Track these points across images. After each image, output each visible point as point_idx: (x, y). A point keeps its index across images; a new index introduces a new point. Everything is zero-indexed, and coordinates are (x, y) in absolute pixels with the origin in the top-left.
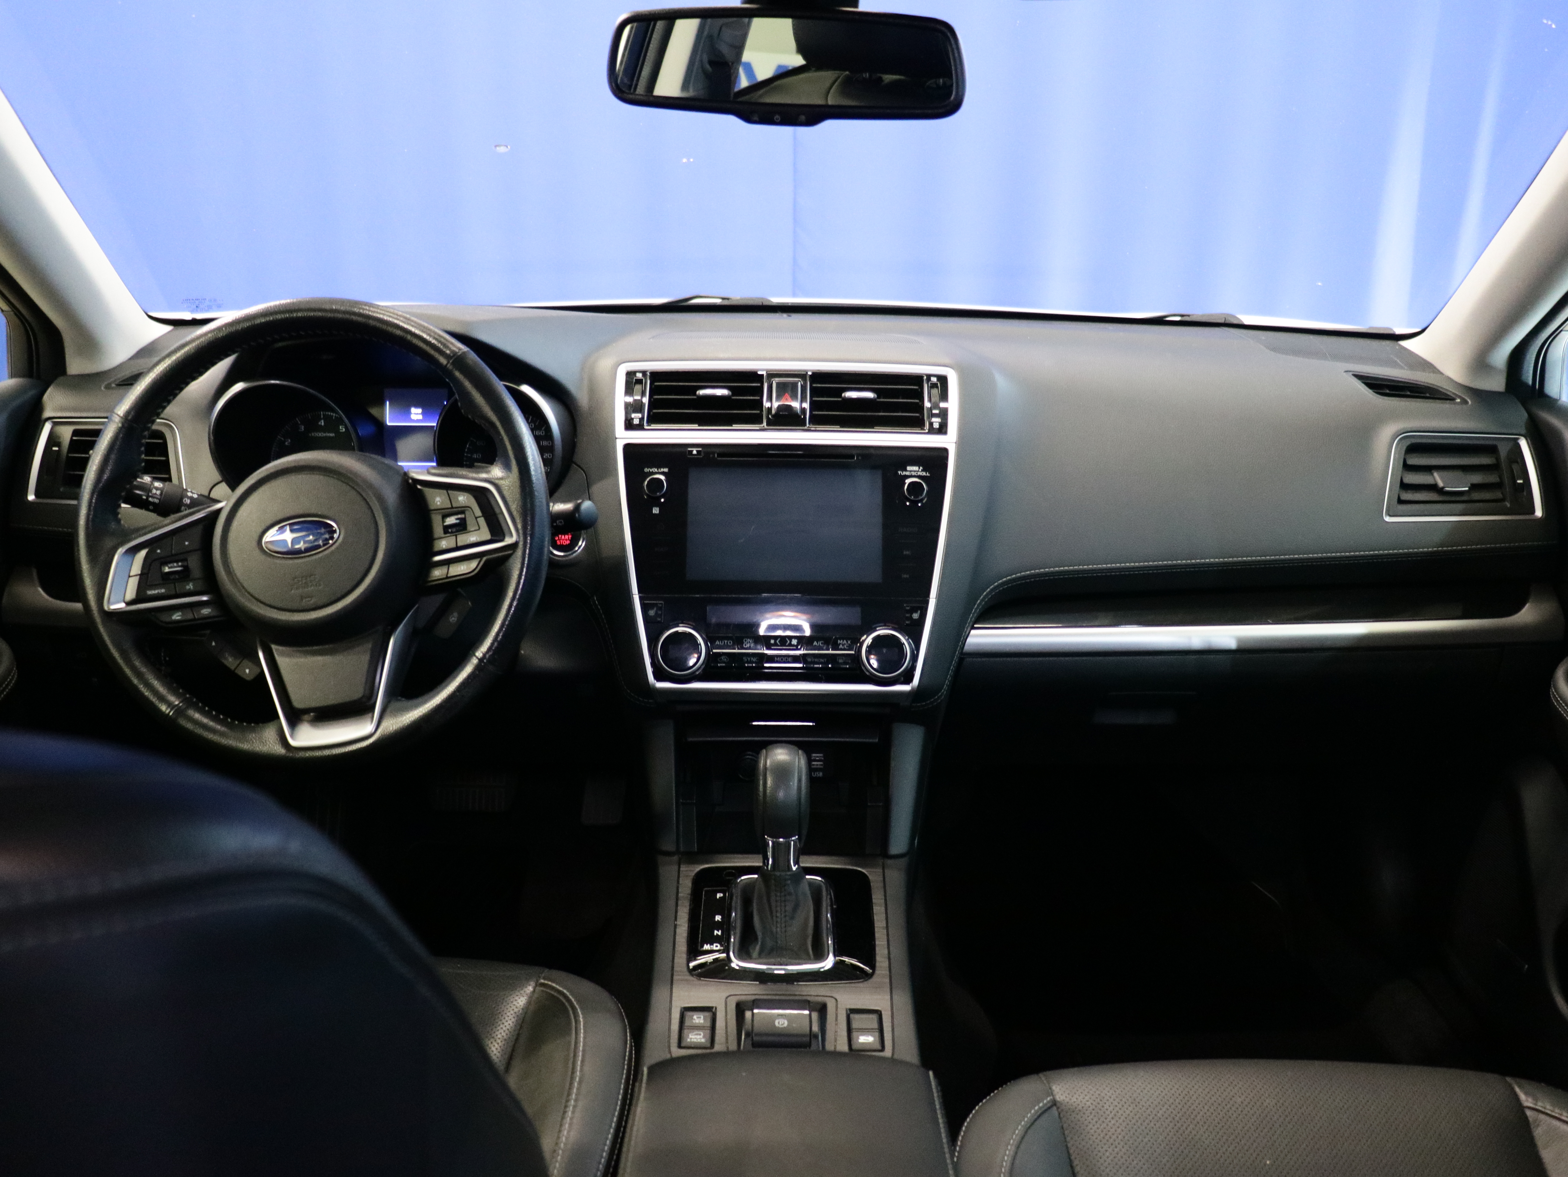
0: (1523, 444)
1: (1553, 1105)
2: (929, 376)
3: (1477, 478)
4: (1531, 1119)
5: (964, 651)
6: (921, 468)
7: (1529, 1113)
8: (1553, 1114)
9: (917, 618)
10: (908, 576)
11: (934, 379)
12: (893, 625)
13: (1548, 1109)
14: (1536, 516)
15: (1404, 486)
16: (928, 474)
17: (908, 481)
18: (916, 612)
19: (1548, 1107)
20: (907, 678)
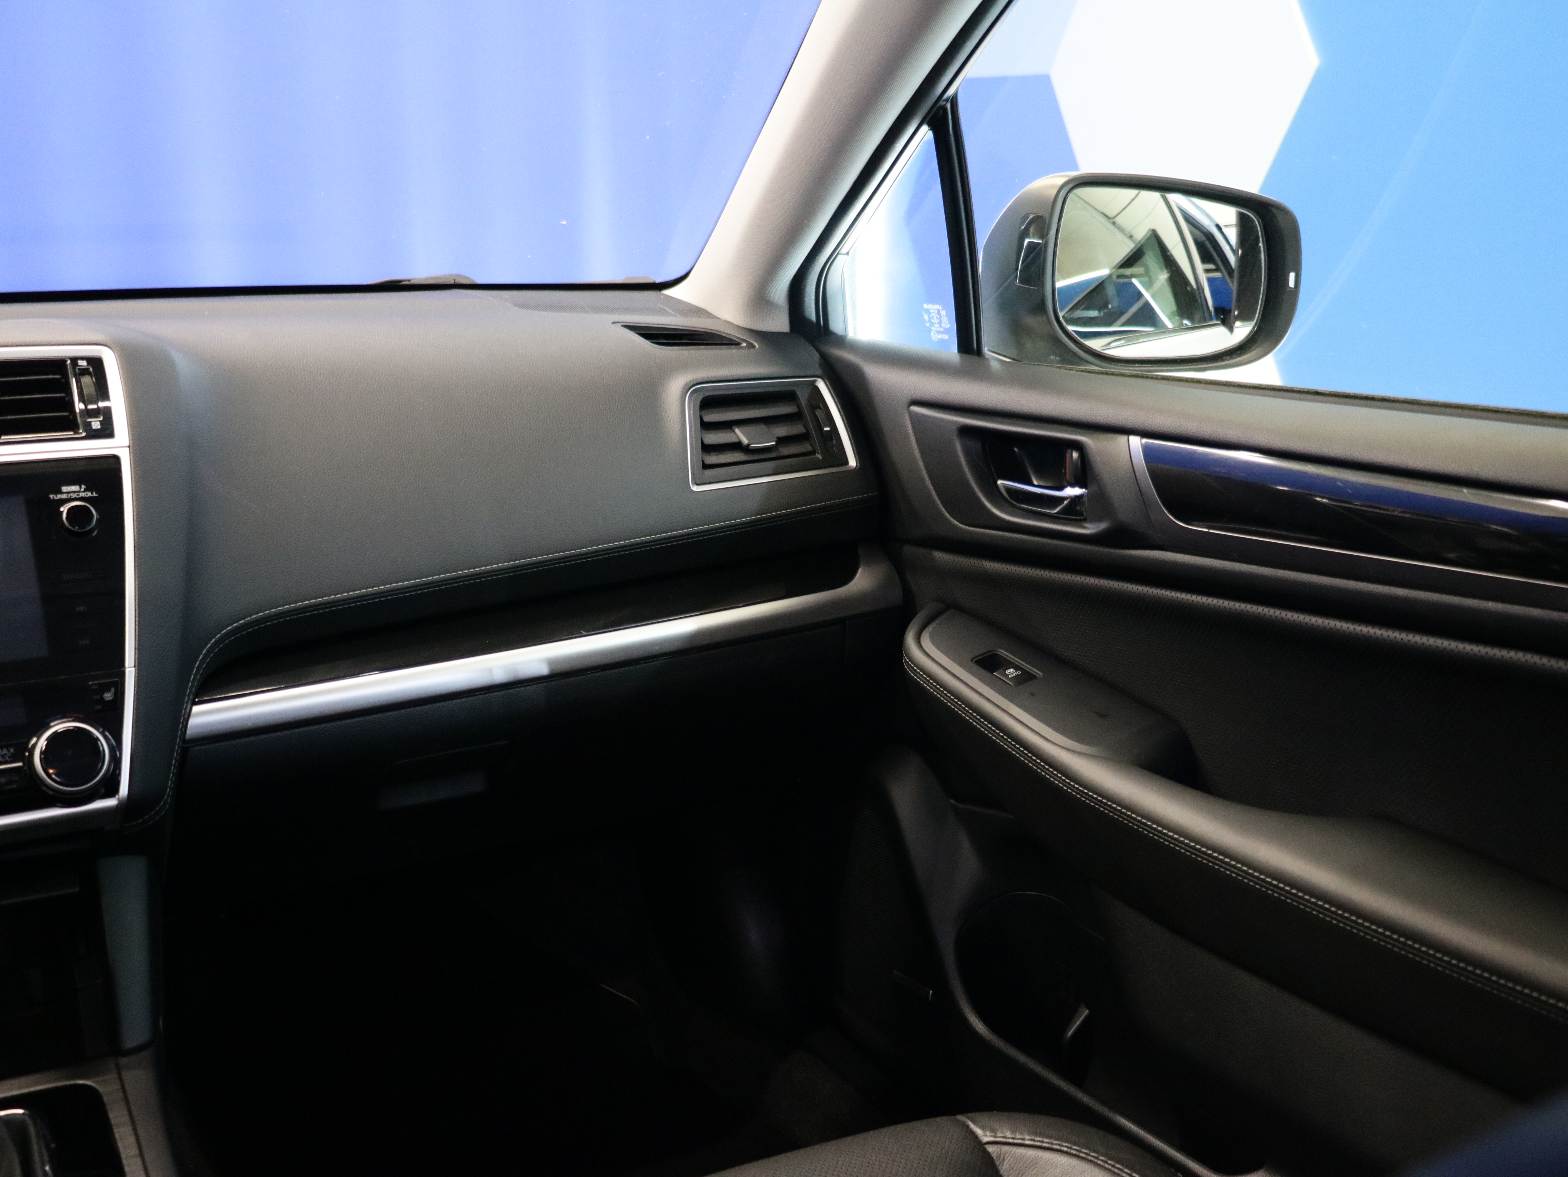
0: (822, 385)
1: (1013, 1131)
2: (74, 360)
3: (782, 431)
4: (994, 1156)
5: (187, 737)
6: (83, 487)
7: (990, 1149)
8: (1016, 1141)
9: (111, 698)
10: (88, 642)
11: (82, 363)
12: (76, 715)
13: (1009, 1138)
14: (851, 467)
15: (707, 449)
16: (95, 494)
17: (64, 509)
18: (109, 690)
19: (1008, 1134)
20: (110, 787)
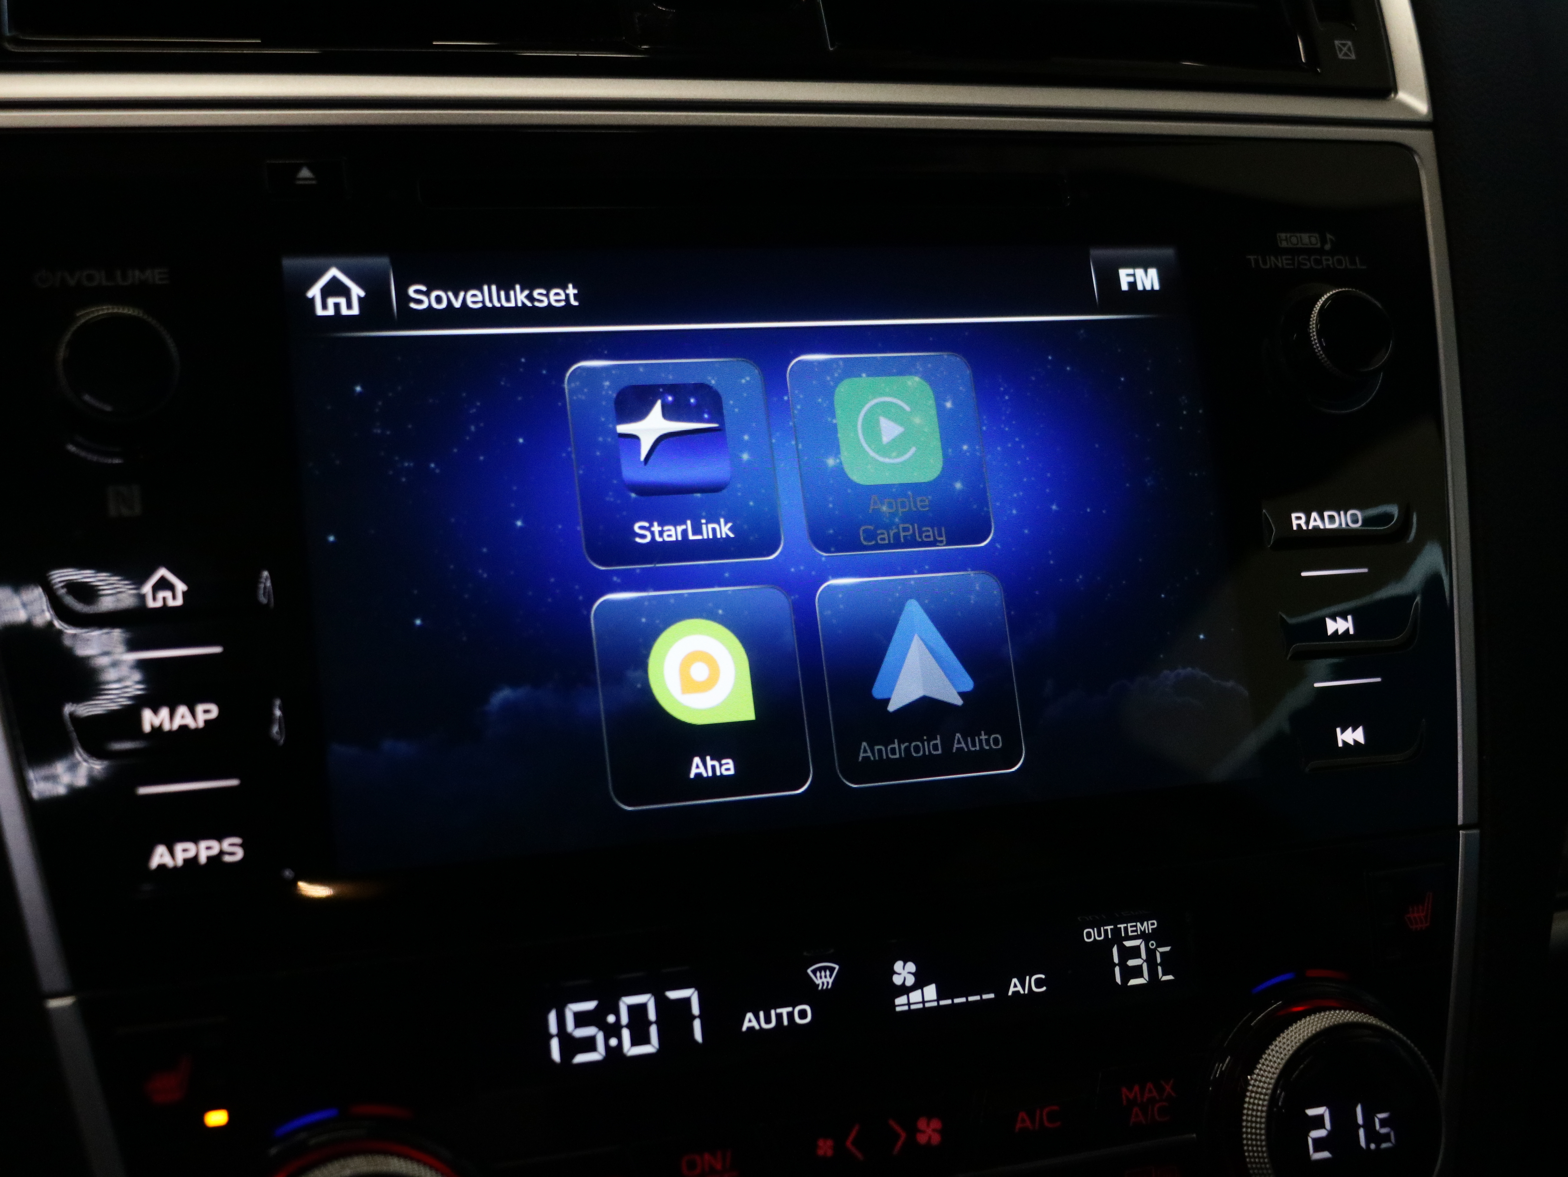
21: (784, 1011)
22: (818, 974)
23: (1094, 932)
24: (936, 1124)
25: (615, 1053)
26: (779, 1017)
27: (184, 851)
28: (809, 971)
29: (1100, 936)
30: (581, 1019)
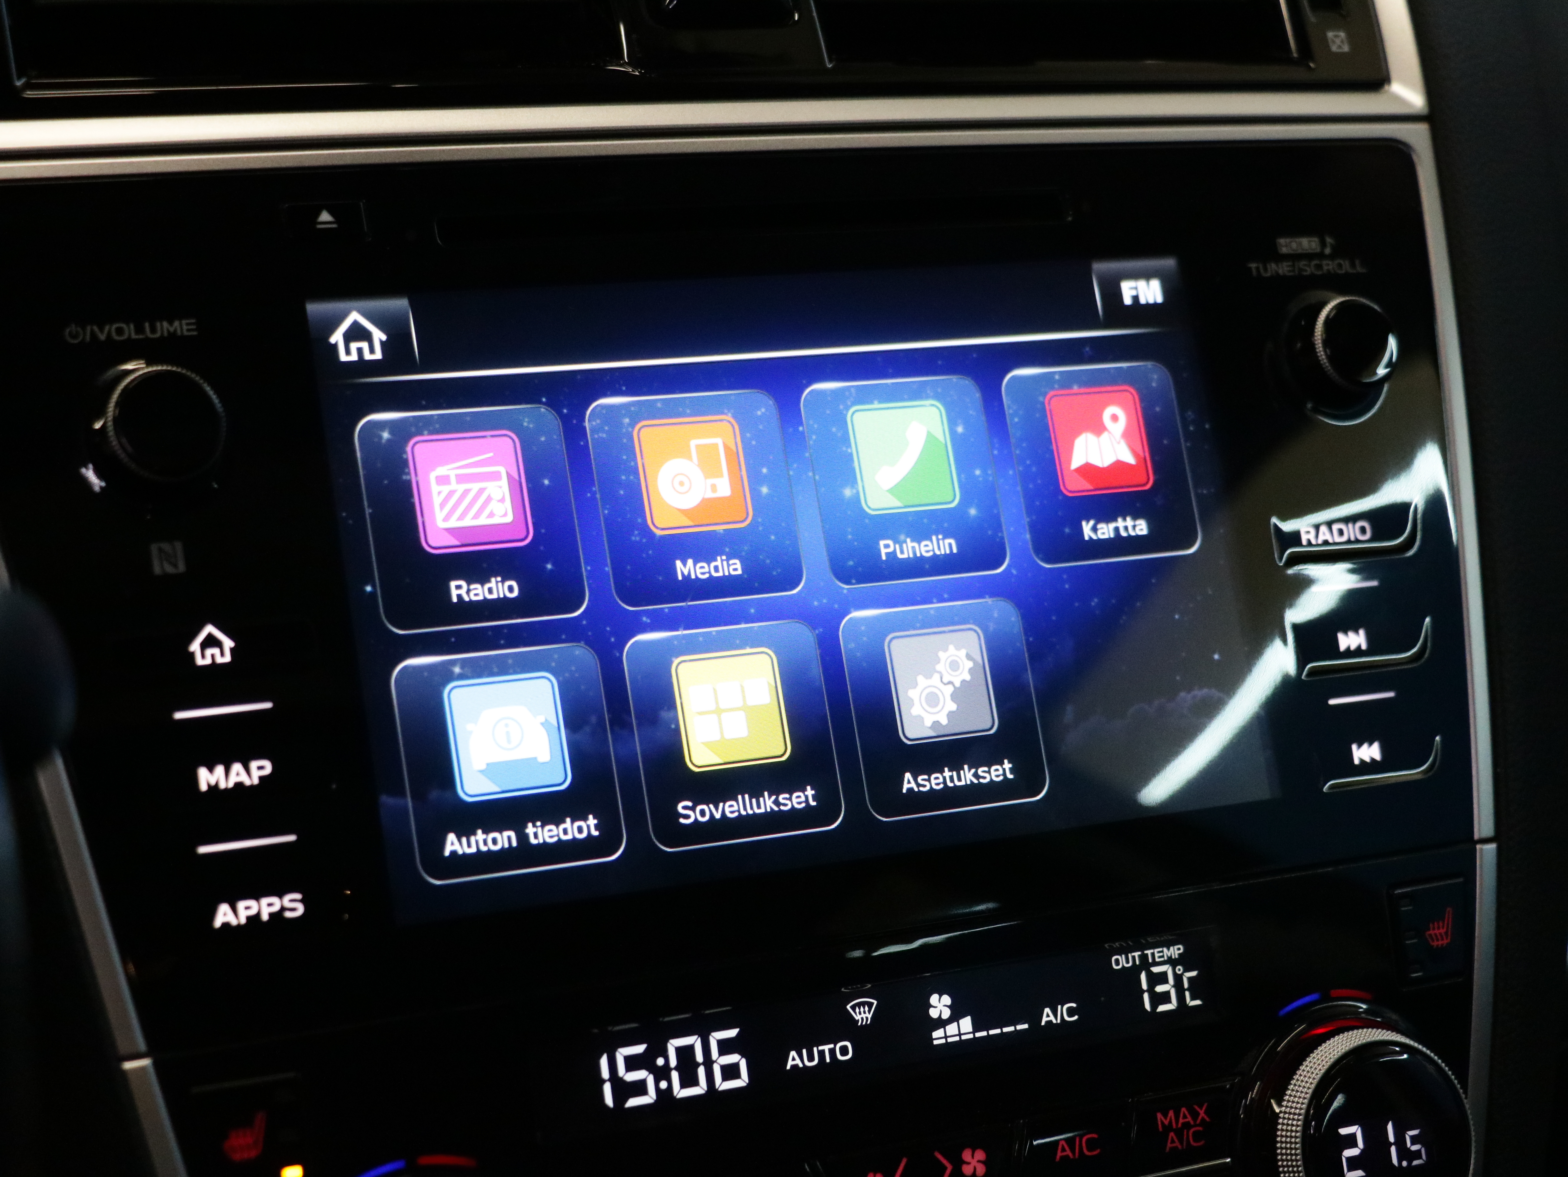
6: (1329, 241)
16: (1359, 268)
21: (826, 1048)
22: (857, 1010)
23: (1122, 959)
24: (980, 1155)
25: (665, 1096)
26: (821, 1054)
27: (247, 908)
28: (848, 1007)
29: (1128, 962)
30: (632, 1063)
